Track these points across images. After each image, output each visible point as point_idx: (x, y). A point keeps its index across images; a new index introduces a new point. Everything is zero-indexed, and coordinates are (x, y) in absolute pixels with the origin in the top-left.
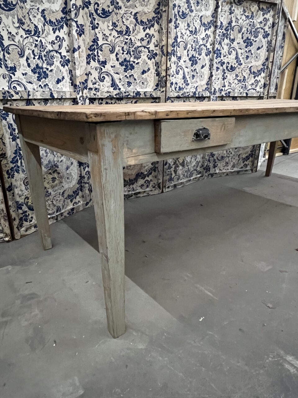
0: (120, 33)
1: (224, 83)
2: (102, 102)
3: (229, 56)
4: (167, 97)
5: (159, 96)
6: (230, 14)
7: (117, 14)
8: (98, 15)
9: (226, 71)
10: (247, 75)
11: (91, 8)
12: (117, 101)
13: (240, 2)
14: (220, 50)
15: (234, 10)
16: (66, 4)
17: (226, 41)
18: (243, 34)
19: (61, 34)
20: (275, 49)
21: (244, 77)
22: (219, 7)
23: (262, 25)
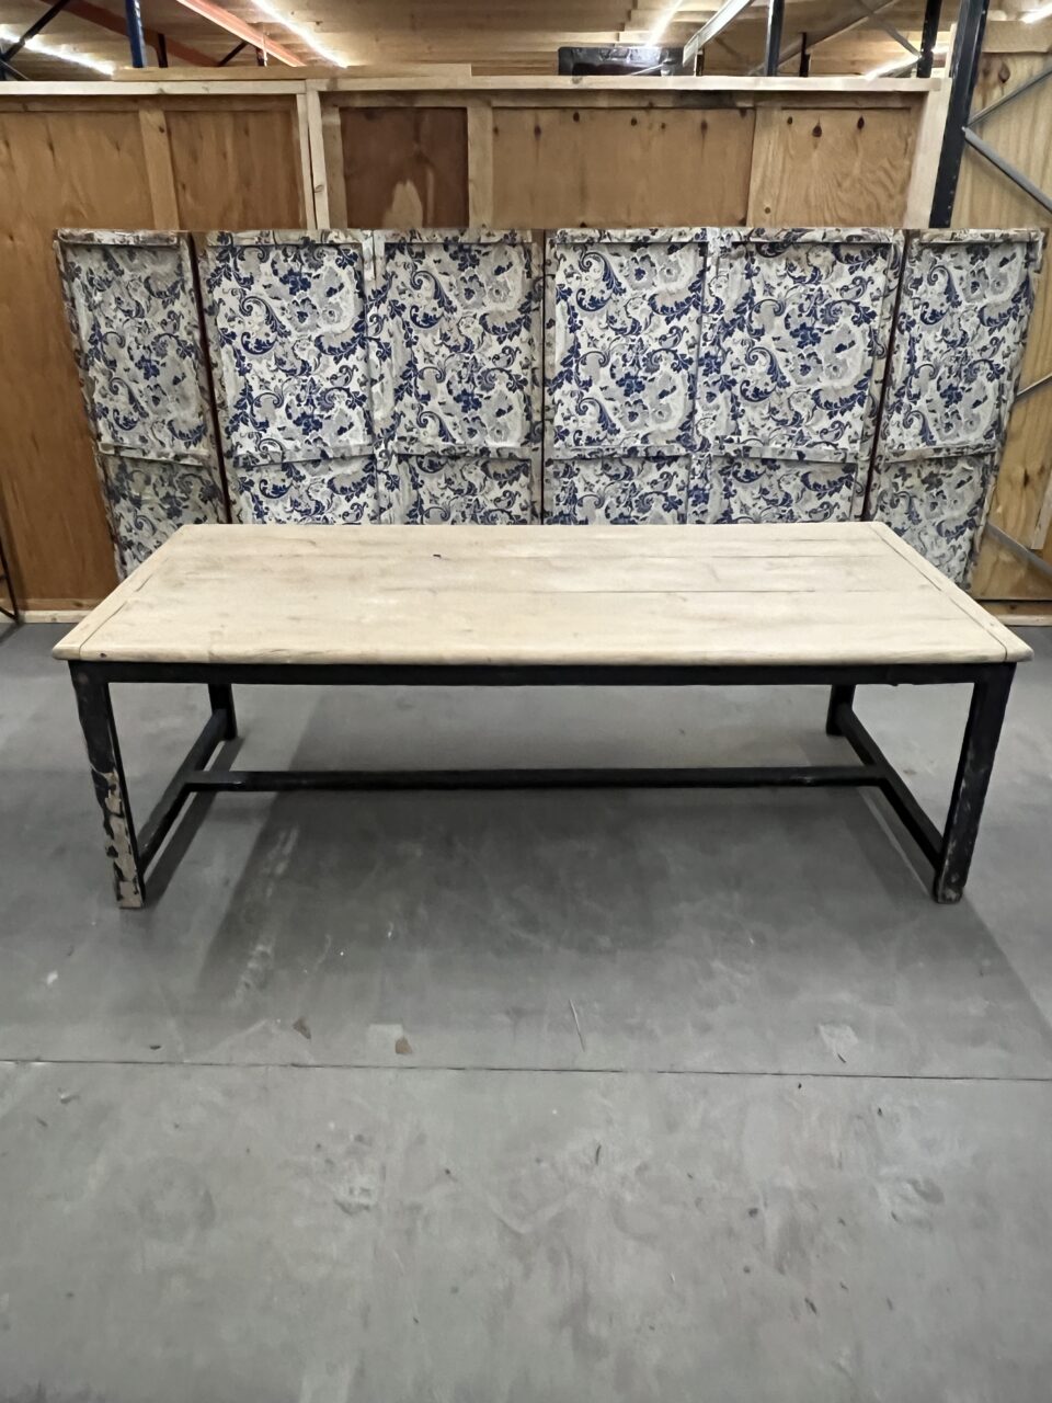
0: (455, 349)
1: (738, 425)
2: (421, 460)
3: (749, 368)
4: (546, 460)
5: (527, 457)
6: (749, 276)
7: (448, 320)
8: (418, 324)
9: (741, 399)
10: (807, 410)
11: (406, 315)
12: (449, 460)
13: (775, 249)
14: (716, 357)
15: (758, 268)
16: (362, 315)
17: (738, 335)
18: (788, 316)
19: (351, 361)
20: (890, 351)
21: (797, 414)
22: (709, 269)
23: (848, 296)
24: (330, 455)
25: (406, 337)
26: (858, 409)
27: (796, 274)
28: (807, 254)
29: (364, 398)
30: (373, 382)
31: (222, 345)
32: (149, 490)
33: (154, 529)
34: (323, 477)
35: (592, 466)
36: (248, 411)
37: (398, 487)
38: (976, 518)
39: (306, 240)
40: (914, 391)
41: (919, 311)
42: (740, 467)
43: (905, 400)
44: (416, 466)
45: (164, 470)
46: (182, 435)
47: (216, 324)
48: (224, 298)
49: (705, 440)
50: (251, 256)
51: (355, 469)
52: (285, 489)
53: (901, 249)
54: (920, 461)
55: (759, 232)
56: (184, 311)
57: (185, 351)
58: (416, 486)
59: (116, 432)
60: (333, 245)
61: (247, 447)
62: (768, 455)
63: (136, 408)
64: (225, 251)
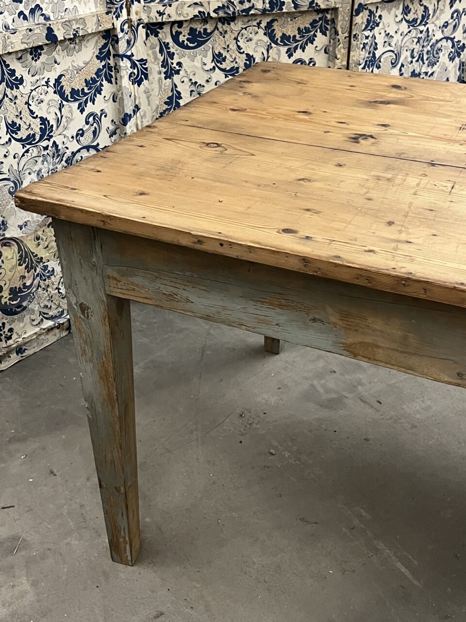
2: (179, 30)
4: (356, 7)
5: (333, 5)
12: (220, 25)
24: (60, 38)
34: (47, 75)
35: (393, 11)
44: (169, 40)
51: (88, 56)
58: (169, 75)
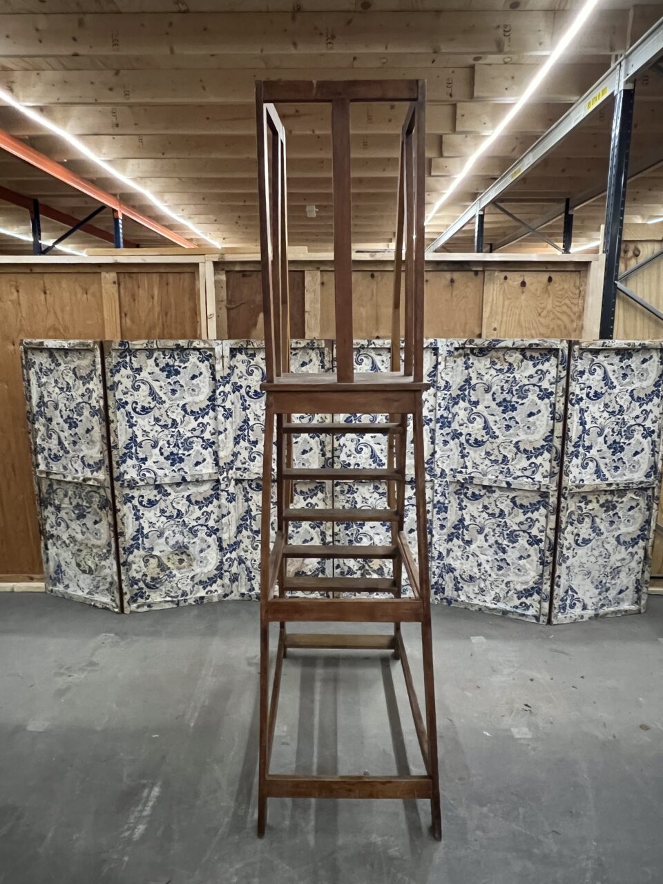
1: (465, 462)
2: (251, 483)
3: (470, 425)
6: (467, 368)
8: (250, 397)
9: (466, 445)
10: (511, 454)
11: (243, 391)
13: (482, 352)
14: (447, 418)
15: (472, 363)
16: (214, 391)
17: (462, 404)
18: (494, 393)
19: (206, 420)
20: (565, 417)
21: (505, 456)
22: (440, 363)
23: (534, 381)
24: (189, 479)
25: (242, 404)
26: (547, 455)
27: (498, 367)
28: (504, 355)
29: (213, 443)
30: (220, 433)
31: (119, 409)
32: (67, 500)
33: (68, 527)
34: (183, 493)
35: (366, 487)
36: (133, 451)
37: (234, 500)
38: (646, 533)
39: (178, 346)
40: (587, 444)
41: (585, 391)
42: (468, 489)
43: (581, 449)
44: (247, 486)
45: (77, 488)
46: (89, 466)
47: (115, 396)
48: (122, 380)
49: (443, 471)
50: (142, 356)
51: (206, 489)
52: (157, 502)
53: (566, 352)
54: (596, 492)
55: (471, 342)
56: (96, 389)
57: (94, 413)
58: (247, 500)
59: (49, 463)
60: (195, 349)
61: (132, 474)
62: (486, 483)
63: (62, 448)
64: (124, 352)
